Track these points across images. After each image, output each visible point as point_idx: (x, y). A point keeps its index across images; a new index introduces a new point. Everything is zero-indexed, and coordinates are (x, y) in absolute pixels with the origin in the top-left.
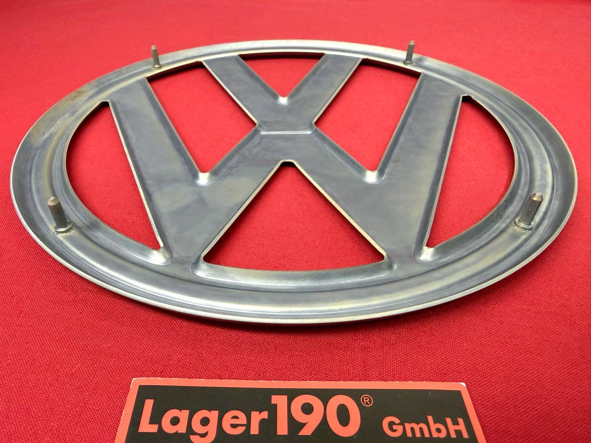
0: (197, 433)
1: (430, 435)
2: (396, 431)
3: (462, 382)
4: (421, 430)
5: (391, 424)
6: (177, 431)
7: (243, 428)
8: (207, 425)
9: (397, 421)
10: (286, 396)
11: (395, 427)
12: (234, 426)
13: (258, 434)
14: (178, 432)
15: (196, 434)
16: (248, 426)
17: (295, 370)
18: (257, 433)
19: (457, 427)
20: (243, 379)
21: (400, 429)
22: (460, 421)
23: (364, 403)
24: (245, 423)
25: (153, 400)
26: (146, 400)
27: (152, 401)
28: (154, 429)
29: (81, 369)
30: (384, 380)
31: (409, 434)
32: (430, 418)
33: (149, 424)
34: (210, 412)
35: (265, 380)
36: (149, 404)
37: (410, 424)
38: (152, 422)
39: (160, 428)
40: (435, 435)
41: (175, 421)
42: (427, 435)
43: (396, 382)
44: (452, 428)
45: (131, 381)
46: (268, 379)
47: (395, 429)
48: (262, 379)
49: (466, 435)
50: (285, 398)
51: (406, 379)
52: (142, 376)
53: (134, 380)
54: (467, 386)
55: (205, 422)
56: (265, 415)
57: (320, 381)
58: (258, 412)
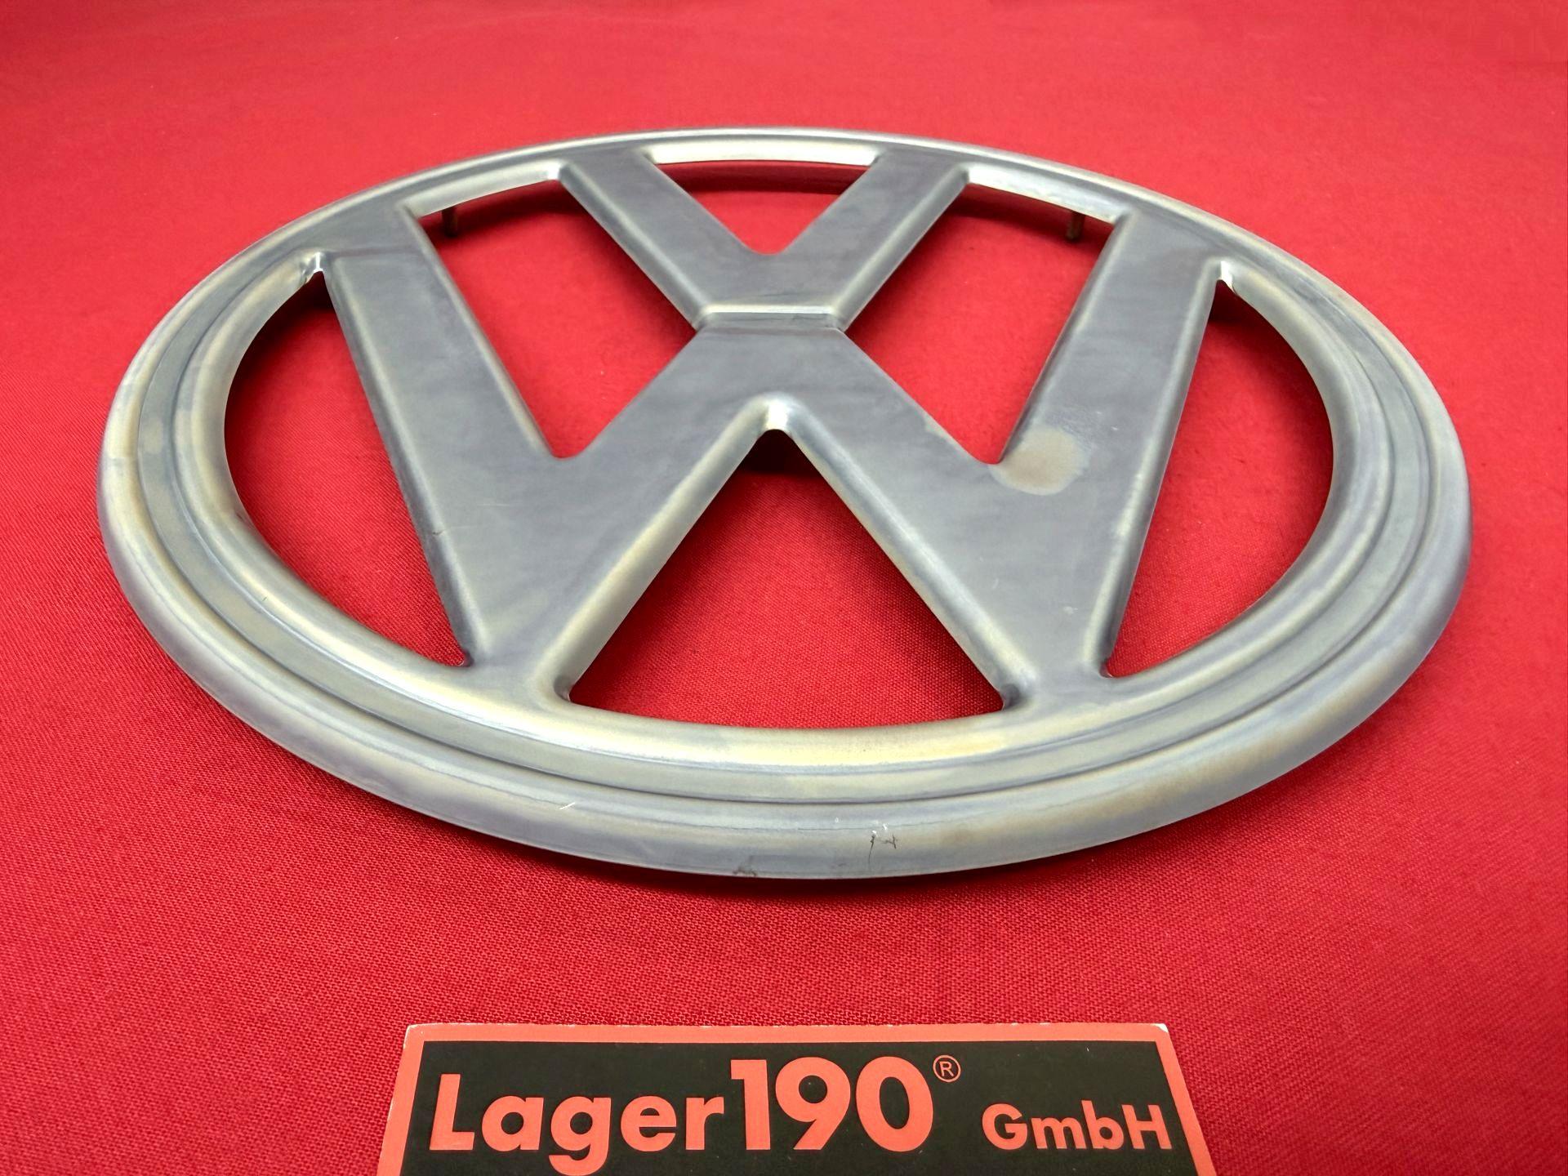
0: (563, 1149)
1: (1087, 1144)
2: (1011, 1136)
3: (1160, 1022)
4: (1068, 1132)
5: (1002, 1121)
6: (519, 1147)
7: (669, 1138)
8: (586, 1131)
9: (1015, 1114)
10: (765, 1061)
11: (1009, 1128)
12: (648, 1132)
13: (703, 1148)
14: (521, 1149)
15: (561, 1152)
16: (681, 1131)
17: (781, 999)
18: (701, 1147)
19: (1147, 1126)
20: (664, 1024)
21: (1021, 1131)
22: (1155, 1110)
23: (940, 1075)
24: (674, 1125)
25: (459, 1076)
26: (443, 1076)
27: (457, 1078)
28: (464, 1142)
29: (283, 1006)
30: (983, 1019)
31: (1042, 1144)
32: (1088, 1106)
33: (454, 1131)
34: (593, 1101)
35: (715, 1024)
36: (450, 1085)
37: (1043, 1119)
38: (458, 1127)
39: (479, 1138)
40: (1099, 1143)
41: (513, 1124)
42: (1081, 1144)
43: (1014, 1024)
44: (1136, 1127)
45: (405, 1031)
46: (720, 1021)
47: (1012, 1132)
48: (707, 1023)
49: (1165, 1143)
50: (763, 1063)
51: (1035, 1018)
52: (427, 1019)
53: (411, 1030)
54: (1170, 1031)
55: (582, 1123)
56: (717, 1105)
57: (840, 1024)
58: (703, 1100)
